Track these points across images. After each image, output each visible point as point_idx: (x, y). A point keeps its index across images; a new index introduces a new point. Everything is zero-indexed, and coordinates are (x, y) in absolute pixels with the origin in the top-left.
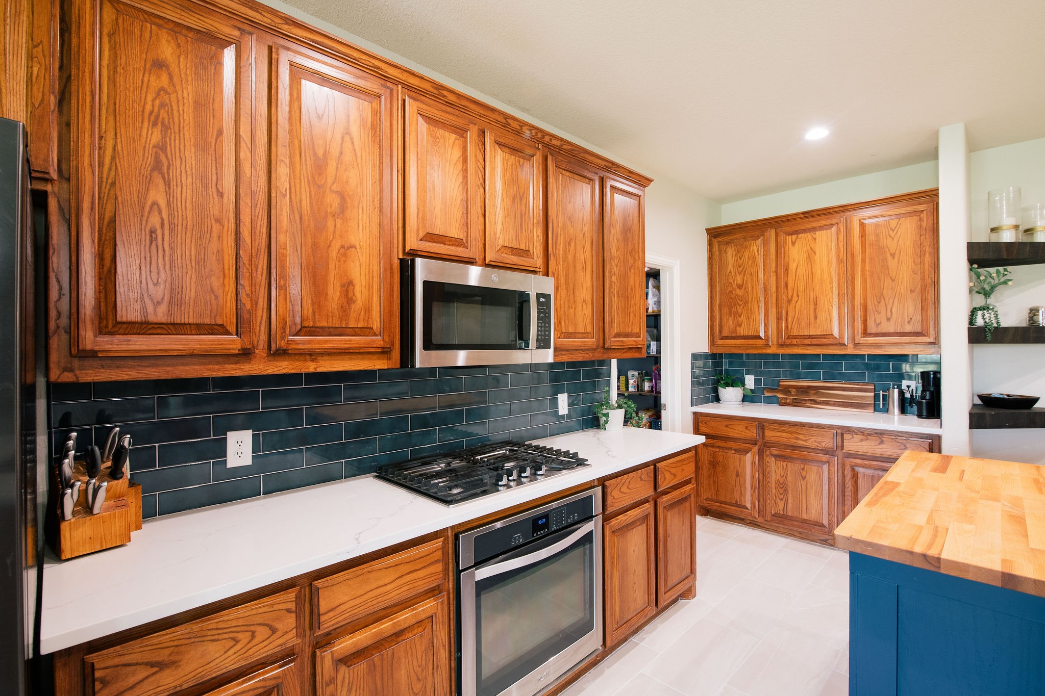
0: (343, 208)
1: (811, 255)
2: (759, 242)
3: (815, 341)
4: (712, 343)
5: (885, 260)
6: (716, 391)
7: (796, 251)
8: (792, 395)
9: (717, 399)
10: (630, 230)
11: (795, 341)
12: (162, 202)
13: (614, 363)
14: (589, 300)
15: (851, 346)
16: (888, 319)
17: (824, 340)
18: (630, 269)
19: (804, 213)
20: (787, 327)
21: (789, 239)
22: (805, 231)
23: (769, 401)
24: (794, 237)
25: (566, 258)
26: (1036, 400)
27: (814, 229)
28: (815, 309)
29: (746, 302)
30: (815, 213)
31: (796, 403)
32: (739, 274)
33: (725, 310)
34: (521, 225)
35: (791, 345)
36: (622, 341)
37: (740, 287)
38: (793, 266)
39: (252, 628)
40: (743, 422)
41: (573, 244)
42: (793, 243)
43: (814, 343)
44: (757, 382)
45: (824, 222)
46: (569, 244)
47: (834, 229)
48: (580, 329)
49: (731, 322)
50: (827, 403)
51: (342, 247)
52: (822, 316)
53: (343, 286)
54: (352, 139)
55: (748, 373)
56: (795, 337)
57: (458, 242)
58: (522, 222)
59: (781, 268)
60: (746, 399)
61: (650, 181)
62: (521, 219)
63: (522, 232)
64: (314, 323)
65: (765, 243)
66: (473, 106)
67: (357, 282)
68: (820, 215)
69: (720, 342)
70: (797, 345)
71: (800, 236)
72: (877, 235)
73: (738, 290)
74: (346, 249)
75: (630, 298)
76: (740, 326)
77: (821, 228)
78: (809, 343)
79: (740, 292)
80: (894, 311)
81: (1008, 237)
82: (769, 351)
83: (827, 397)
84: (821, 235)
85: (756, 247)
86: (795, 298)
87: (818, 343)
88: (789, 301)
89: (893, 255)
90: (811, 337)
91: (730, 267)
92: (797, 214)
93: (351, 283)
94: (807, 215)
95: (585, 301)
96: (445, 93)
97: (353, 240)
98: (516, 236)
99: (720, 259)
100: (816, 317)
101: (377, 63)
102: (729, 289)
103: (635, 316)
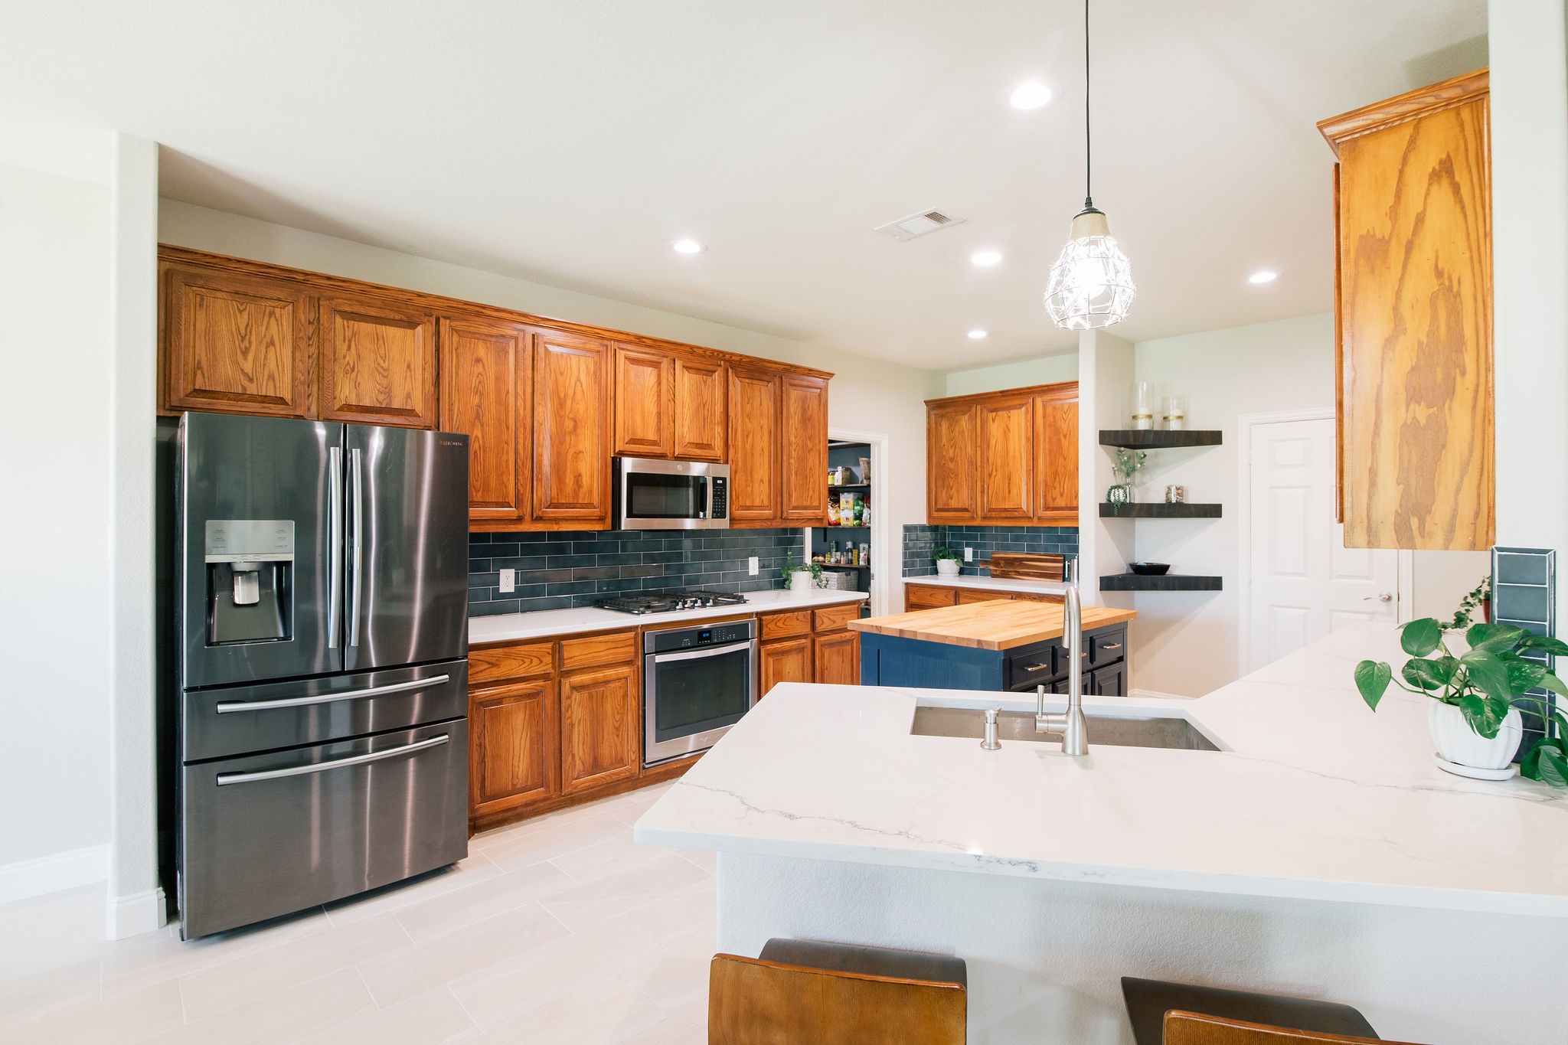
0: (575, 428)
1: (1007, 431)
2: (967, 417)
3: (1009, 514)
4: (930, 516)
5: (1059, 440)
6: (934, 563)
7: (995, 429)
8: (1002, 567)
9: (936, 572)
10: (809, 419)
11: (993, 514)
12: (480, 436)
13: (808, 532)
14: (766, 480)
15: (1035, 520)
16: (1062, 495)
17: (1016, 513)
18: (809, 452)
19: (1001, 392)
20: (988, 500)
21: (991, 415)
22: (1003, 409)
23: (984, 573)
24: (994, 414)
25: (744, 447)
26: (1167, 567)
27: (1009, 408)
28: (1009, 484)
29: (957, 476)
30: (1010, 393)
31: (1004, 575)
32: (952, 447)
33: (940, 482)
34: (704, 426)
35: (990, 518)
36: (799, 513)
37: (952, 460)
38: (993, 442)
39: (532, 658)
40: (944, 591)
41: (750, 436)
42: (993, 420)
43: (1008, 516)
44: (975, 554)
45: (1016, 402)
46: (747, 436)
47: (1023, 409)
48: (757, 503)
49: (944, 494)
50: (1028, 574)
51: (575, 452)
52: (1014, 491)
53: (575, 477)
54: (581, 383)
55: (968, 545)
56: (994, 510)
57: (654, 443)
58: (704, 424)
59: (983, 442)
60: (961, 572)
61: (834, 374)
62: (704, 420)
63: (704, 431)
64: (558, 500)
65: (973, 418)
66: (666, 345)
67: (584, 475)
68: (1014, 395)
69: (936, 514)
70: (996, 518)
71: (999, 413)
72: (1054, 417)
73: (950, 463)
74: (578, 453)
75: (808, 477)
76: (951, 498)
77: (1015, 407)
78: (1004, 516)
79: (951, 465)
80: (1065, 487)
81: (1143, 425)
82: (975, 523)
83: (1028, 569)
84: (1014, 413)
85: (964, 421)
86: (994, 473)
87: (1011, 516)
88: (990, 475)
89: (1065, 436)
90: (1005, 510)
91: (944, 440)
92: (995, 393)
93: (580, 475)
94: (1005, 394)
95: (762, 481)
96: (644, 340)
97: (581, 447)
98: (700, 434)
99: (937, 433)
100: (1009, 492)
101: (597, 331)
102: (943, 462)
103: (814, 491)
